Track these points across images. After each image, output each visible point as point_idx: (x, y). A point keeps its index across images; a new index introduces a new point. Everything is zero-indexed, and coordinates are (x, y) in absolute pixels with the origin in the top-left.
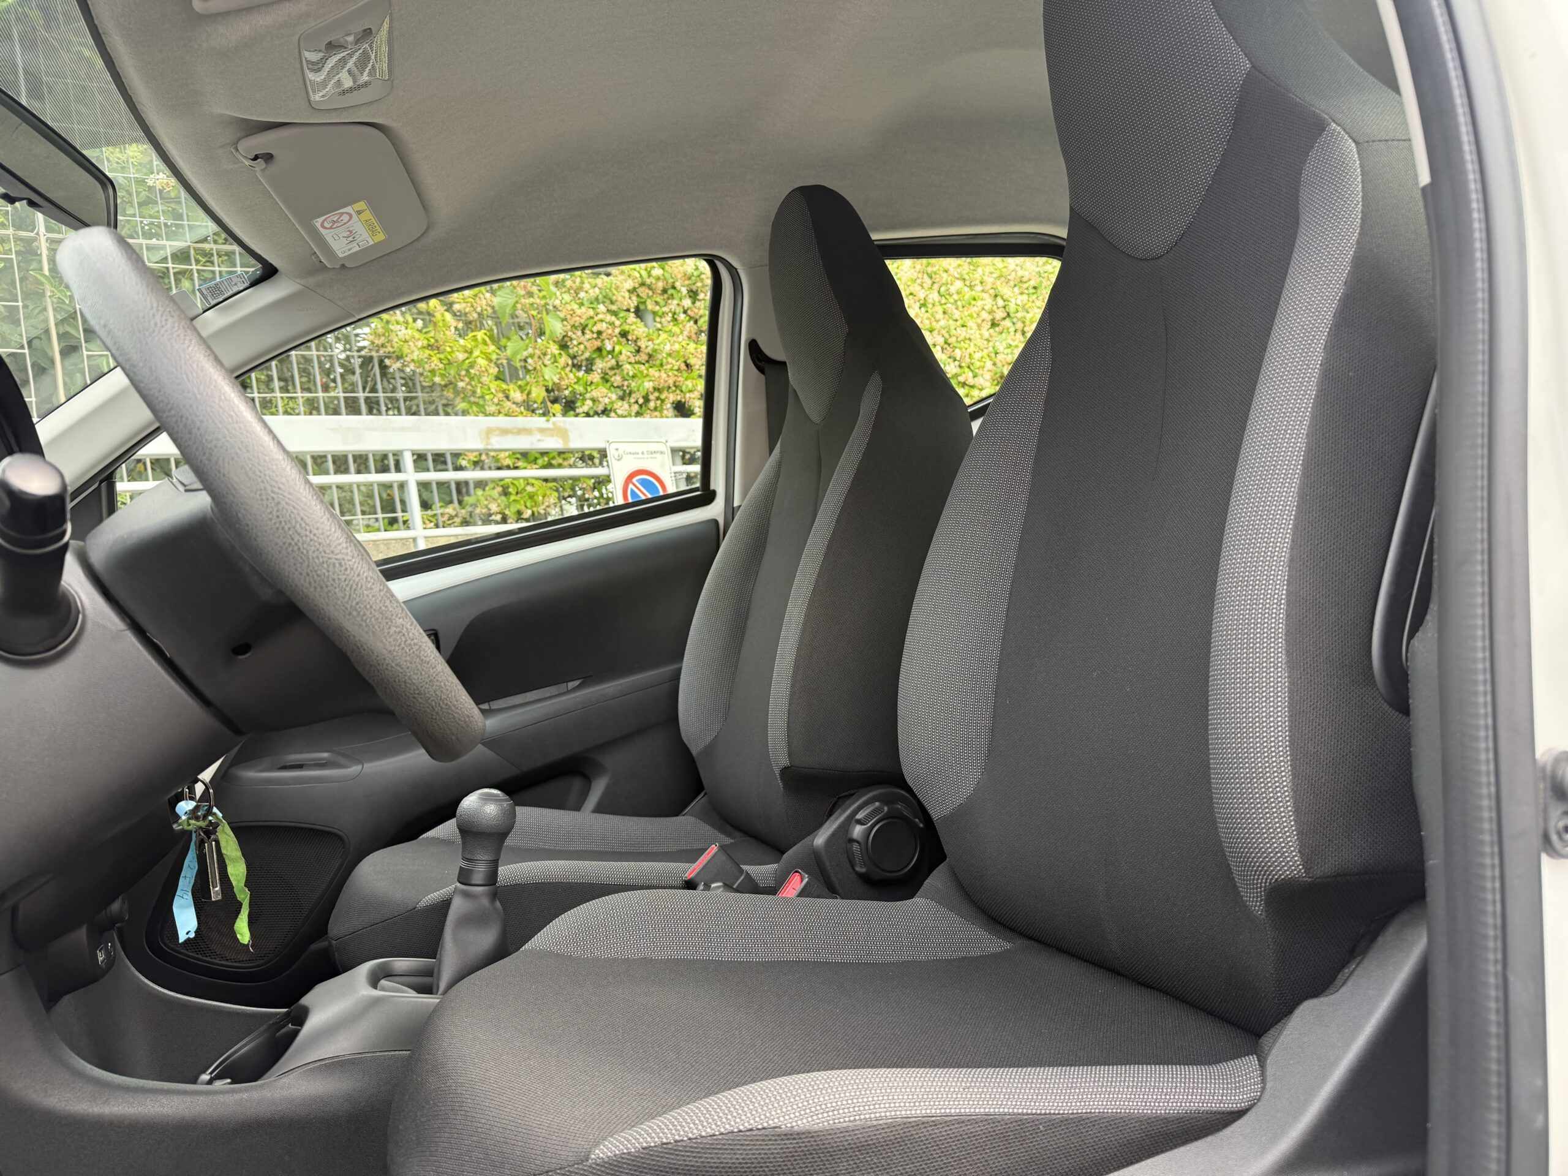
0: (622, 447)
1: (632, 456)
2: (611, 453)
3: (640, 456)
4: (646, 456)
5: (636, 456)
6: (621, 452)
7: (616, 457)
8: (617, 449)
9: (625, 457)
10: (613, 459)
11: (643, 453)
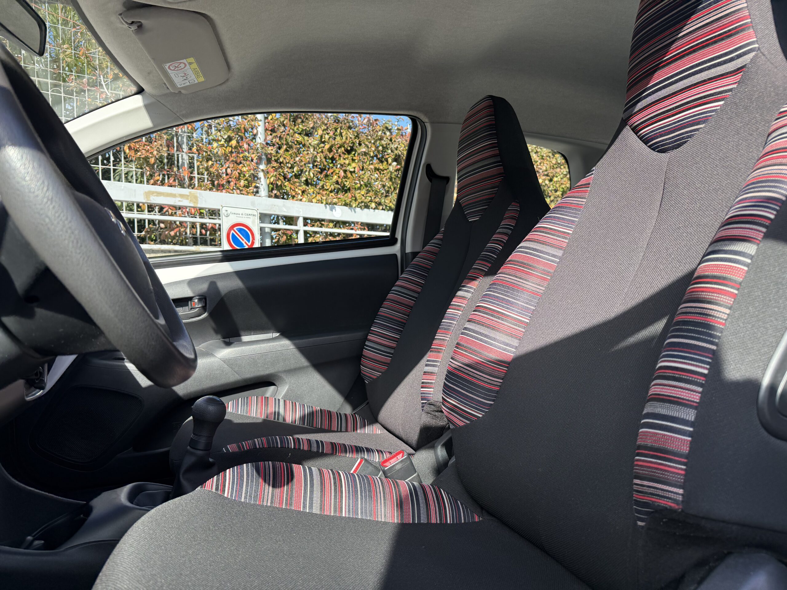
0: (230, 210)
1: (235, 215)
2: (223, 212)
3: (241, 216)
4: (244, 216)
5: (238, 216)
6: (229, 212)
7: (226, 214)
8: (227, 211)
9: (231, 216)
10: (223, 216)
11: (242, 214)
